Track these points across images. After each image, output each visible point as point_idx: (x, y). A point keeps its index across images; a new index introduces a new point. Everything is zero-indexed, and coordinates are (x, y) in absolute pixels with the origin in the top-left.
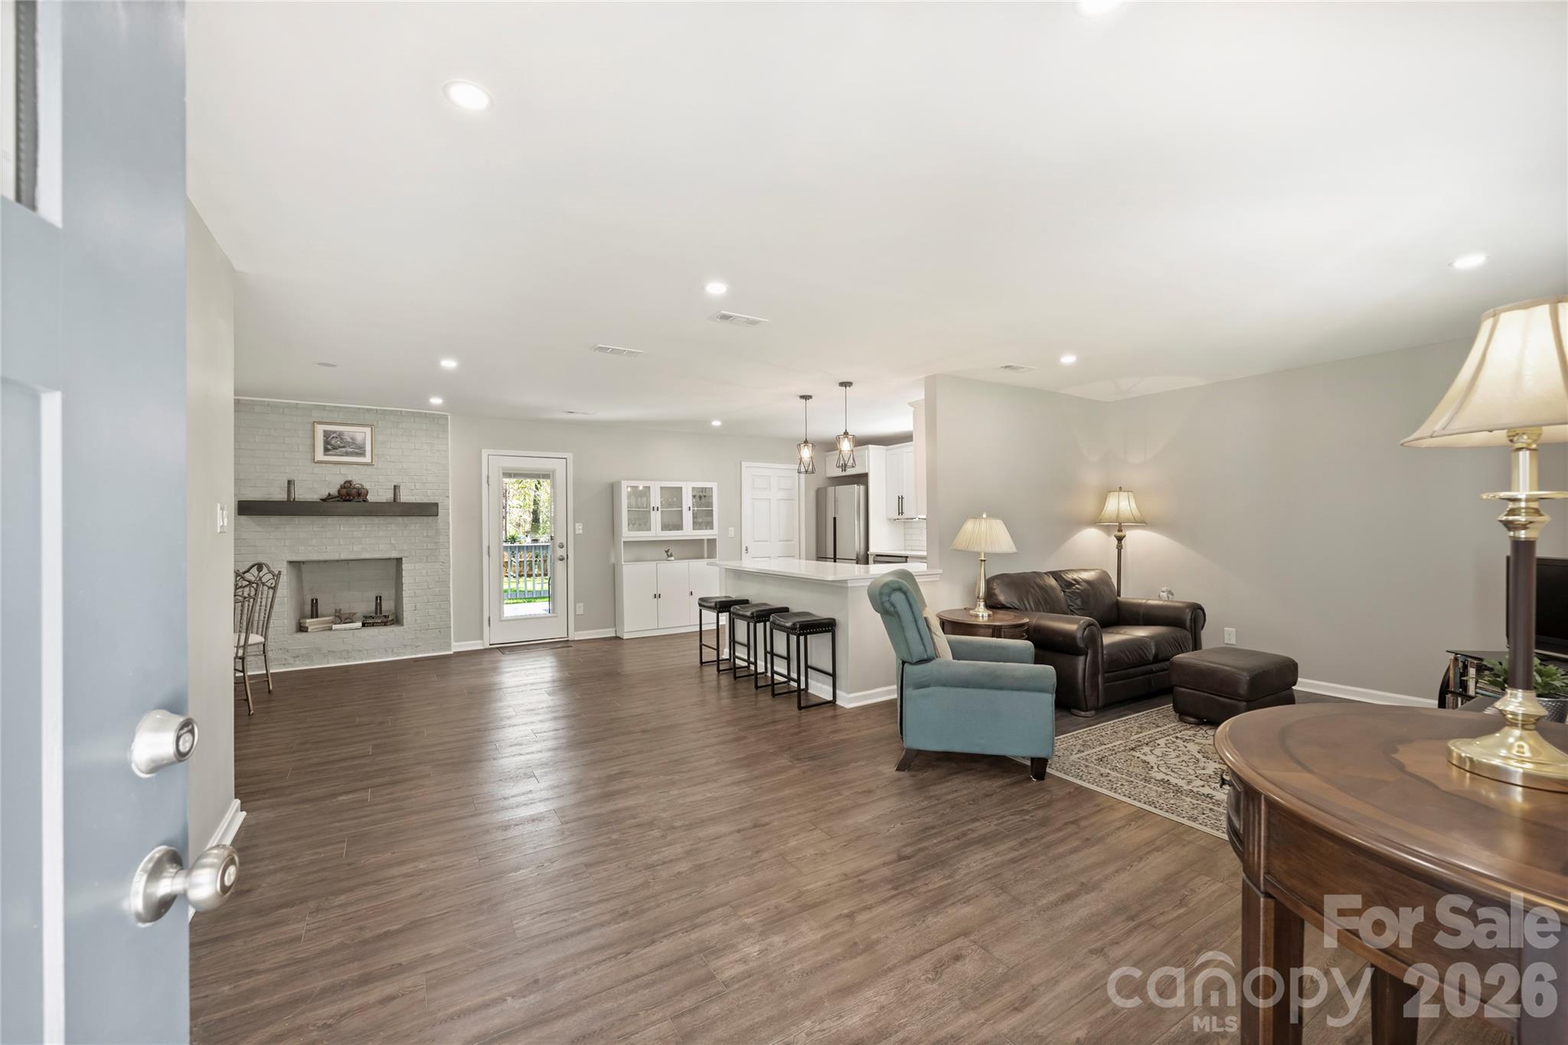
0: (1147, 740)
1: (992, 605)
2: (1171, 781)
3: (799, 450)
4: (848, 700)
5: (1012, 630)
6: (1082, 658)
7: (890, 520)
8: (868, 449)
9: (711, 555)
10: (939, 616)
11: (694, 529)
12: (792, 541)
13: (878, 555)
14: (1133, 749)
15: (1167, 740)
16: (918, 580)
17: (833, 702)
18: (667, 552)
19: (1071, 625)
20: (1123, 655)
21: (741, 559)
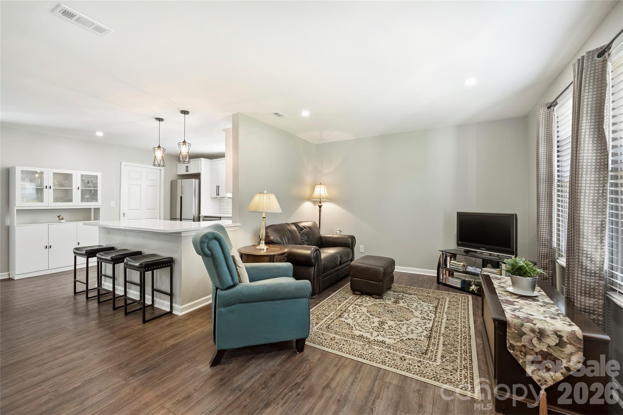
0: (345, 309)
1: (268, 242)
2: (364, 335)
3: (154, 152)
4: (180, 310)
5: (280, 257)
6: (313, 268)
7: (212, 198)
8: (201, 160)
9: (97, 218)
10: (239, 251)
11: (82, 201)
12: (155, 209)
13: (205, 217)
14: (340, 316)
15: (352, 307)
16: (227, 230)
17: (170, 313)
18: (58, 217)
19: (306, 251)
20: (329, 264)
21: (120, 220)
